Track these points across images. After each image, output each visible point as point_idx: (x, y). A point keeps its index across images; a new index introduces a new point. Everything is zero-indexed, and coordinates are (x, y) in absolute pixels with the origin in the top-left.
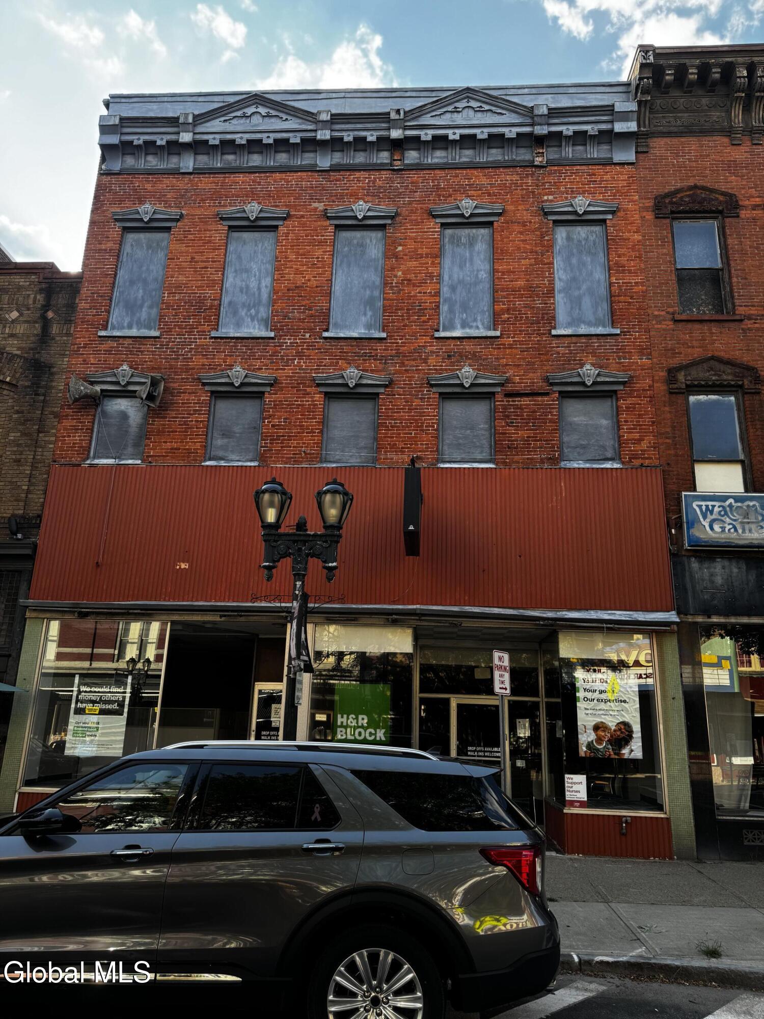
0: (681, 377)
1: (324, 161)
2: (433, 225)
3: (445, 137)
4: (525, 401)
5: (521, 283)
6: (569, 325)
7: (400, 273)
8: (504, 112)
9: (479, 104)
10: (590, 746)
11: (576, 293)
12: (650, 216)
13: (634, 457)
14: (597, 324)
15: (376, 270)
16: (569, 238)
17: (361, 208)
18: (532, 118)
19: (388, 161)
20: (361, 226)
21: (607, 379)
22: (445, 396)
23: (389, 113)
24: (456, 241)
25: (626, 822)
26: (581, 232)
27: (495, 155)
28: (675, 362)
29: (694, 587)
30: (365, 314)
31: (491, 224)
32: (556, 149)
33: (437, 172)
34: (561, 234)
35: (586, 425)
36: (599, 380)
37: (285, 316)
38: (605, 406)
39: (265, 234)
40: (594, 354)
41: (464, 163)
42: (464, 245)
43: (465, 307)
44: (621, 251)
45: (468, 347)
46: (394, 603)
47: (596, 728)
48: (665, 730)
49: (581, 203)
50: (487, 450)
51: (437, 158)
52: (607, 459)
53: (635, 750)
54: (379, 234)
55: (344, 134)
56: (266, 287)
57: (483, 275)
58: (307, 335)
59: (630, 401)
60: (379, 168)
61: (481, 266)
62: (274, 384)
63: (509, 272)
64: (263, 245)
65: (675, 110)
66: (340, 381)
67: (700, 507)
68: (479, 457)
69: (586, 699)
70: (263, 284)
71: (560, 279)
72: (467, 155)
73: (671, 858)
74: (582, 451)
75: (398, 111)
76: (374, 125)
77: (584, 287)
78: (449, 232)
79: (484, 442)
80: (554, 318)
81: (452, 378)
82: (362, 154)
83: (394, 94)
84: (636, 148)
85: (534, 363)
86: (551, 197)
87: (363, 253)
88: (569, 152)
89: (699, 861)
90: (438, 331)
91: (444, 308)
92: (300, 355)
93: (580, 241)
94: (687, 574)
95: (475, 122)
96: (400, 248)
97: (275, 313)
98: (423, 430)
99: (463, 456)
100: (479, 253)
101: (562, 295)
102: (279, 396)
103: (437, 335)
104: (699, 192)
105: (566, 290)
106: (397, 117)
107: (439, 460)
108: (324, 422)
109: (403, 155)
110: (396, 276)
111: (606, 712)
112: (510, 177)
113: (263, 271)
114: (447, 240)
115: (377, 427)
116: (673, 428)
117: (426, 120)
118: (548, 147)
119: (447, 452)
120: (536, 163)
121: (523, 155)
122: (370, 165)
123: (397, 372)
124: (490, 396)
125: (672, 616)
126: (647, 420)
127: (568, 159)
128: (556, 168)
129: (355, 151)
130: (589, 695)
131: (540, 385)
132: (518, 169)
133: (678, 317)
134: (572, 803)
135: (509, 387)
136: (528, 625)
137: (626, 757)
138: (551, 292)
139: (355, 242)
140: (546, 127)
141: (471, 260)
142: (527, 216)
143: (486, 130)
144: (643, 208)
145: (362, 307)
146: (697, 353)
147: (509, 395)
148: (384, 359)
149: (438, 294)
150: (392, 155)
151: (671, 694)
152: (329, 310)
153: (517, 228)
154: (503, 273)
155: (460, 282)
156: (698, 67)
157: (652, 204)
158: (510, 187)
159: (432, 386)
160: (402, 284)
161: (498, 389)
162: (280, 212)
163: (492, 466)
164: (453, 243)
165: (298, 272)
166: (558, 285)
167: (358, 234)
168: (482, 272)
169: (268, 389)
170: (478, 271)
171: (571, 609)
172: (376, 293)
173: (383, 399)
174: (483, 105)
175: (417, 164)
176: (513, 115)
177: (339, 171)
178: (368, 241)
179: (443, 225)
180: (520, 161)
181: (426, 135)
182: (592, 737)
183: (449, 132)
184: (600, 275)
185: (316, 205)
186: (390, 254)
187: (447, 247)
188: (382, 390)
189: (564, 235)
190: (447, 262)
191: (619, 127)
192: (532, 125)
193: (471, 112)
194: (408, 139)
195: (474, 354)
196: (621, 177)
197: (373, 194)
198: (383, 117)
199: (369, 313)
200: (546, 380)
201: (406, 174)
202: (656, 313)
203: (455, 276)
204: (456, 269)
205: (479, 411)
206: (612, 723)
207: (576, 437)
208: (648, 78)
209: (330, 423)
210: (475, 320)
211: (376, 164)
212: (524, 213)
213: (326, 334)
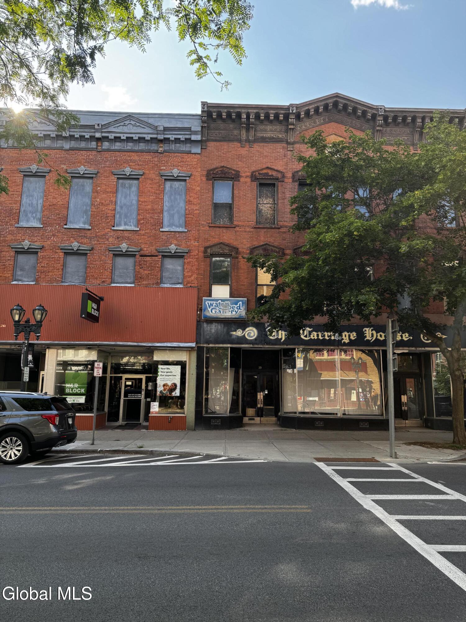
0: (209, 251)
1: (67, 146)
2: (114, 178)
3: (120, 137)
4: (148, 258)
5: (149, 207)
6: (168, 226)
7: (98, 200)
8: (145, 127)
9: (135, 123)
10: (161, 392)
11: (172, 212)
12: (204, 179)
13: (188, 283)
14: (180, 226)
15: (89, 197)
16: (171, 187)
17: (82, 169)
18: (157, 131)
19: (95, 147)
20: (82, 177)
21: (180, 251)
22: (115, 255)
23: (94, 125)
24: (123, 186)
25: (170, 418)
26: (176, 184)
27: (142, 146)
28: (208, 244)
29: (204, 334)
30: (83, 217)
31: (138, 179)
32: (168, 145)
33: (117, 153)
34: (168, 184)
35: (172, 269)
36: (177, 251)
37: (48, 218)
38: (180, 261)
39: (40, 179)
40: (176, 239)
41: (128, 149)
42: (127, 188)
43: (126, 216)
44: (191, 195)
45: (126, 234)
46: (90, 341)
47: (164, 385)
48: (188, 385)
49: (175, 172)
50: (132, 278)
51: (117, 146)
52: (179, 283)
53: (177, 393)
54: (91, 181)
55: (75, 133)
56: (40, 204)
57: (134, 202)
58: (57, 227)
59: (189, 260)
60: (91, 150)
61: (134, 198)
62: (42, 248)
63: (145, 202)
64: (39, 184)
65: (219, 129)
66: (70, 248)
67: (208, 303)
68: (129, 281)
69: (161, 375)
70: (39, 202)
71: (166, 206)
72: (130, 146)
73: (185, 430)
74: (170, 280)
75: (98, 125)
76: (89, 130)
77: (175, 210)
78: (121, 181)
79: (131, 275)
80: (162, 223)
81: (118, 248)
82: (84, 142)
83: (99, 114)
84: (201, 147)
85: (153, 243)
86: (164, 168)
87: (83, 189)
88: (173, 147)
89: (195, 430)
90: (114, 227)
91: (117, 216)
92: (54, 235)
93: (175, 189)
94: (202, 329)
95: (133, 131)
96: (99, 188)
97: (44, 216)
98: (105, 270)
99: (123, 280)
100: (133, 192)
101: (166, 213)
102: (45, 254)
103: (113, 228)
104: (225, 169)
105: (168, 211)
106: (98, 128)
107: (111, 283)
108: (64, 265)
109: (102, 143)
110: (97, 201)
111: (168, 380)
112: (147, 157)
113: (39, 196)
114: (120, 185)
115: (86, 268)
116: (204, 271)
117: (111, 129)
118: (165, 143)
119: (116, 279)
120: (159, 151)
121: (154, 147)
122: (87, 148)
123: (95, 244)
124: (134, 256)
125: (193, 345)
126: (194, 268)
127: (172, 150)
128: (168, 154)
129: (80, 141)
130: (163, 374)
131: (154, 252)
132: (152, 154)
133: (211, 225)
134: (153, 413)
135: (142, 252)
136: (141, 349)
137: (173, 395)
138: (162, 211)
139: (80, 184)
140: (163, 136)
141: (130, 195)
142: (153, 176)
143: (138, 135)
144: (202, 175)
145: (82, 214)
146: (216, 241)
147: (141, 256)
148: (90, 238)
149: (115, 210)
150: (97, 144)
151: (192, 373)
152: (67, 215)
153: (149, 182)
154: (142, 202)
155: (125, 205)
156: (226, 113)
157: (205, 173)
158: (148, 162)
159: (110, 251)
160: (99, 204)
161: (137, 253)
162: (47, 169)
163: (133, 285)
164: (122, 186)
165: (54, 198)
166: (165, 208)
167: (81, 180)
168: (134, 201)
169: (40, 250)
170: (132, 200)
171: (158, 342)
172: (88, 208)
173: (89, 256)
174: (137, 123)
175: (108, 149)
176: (150, 129)
177: (74, 150)
178: (86, 184)
179: (118, 178)
180: (152, 150)
181: (111, 136)
182: (162, 388)
183: (121, 135)
184: (182, 204)
185: (63, 166)
186: (95, 191)
187: (120, 188)
188: (89, 252)
189: (169, 185)
190: (119, 196)
191: (194, 138)
192: (157, 134)
193: (131, 126)
194: (104, 137)
195: (128, 237)
196: (193, 160)
197: (88, 162)
198: (92, 127)
199: (85, 217)
200: (156, 250)
201: (103, 153)
202: (202, 223)
203: (123, 202)
204: (123, 199)
205: (130, 262)
206: (170, 383)
207: (168, 274)
208: (205, 117)
209: (67, 265)
210: (130, 222)
211: (90, 148)
212: (152, 174)
213: (65, 227)
